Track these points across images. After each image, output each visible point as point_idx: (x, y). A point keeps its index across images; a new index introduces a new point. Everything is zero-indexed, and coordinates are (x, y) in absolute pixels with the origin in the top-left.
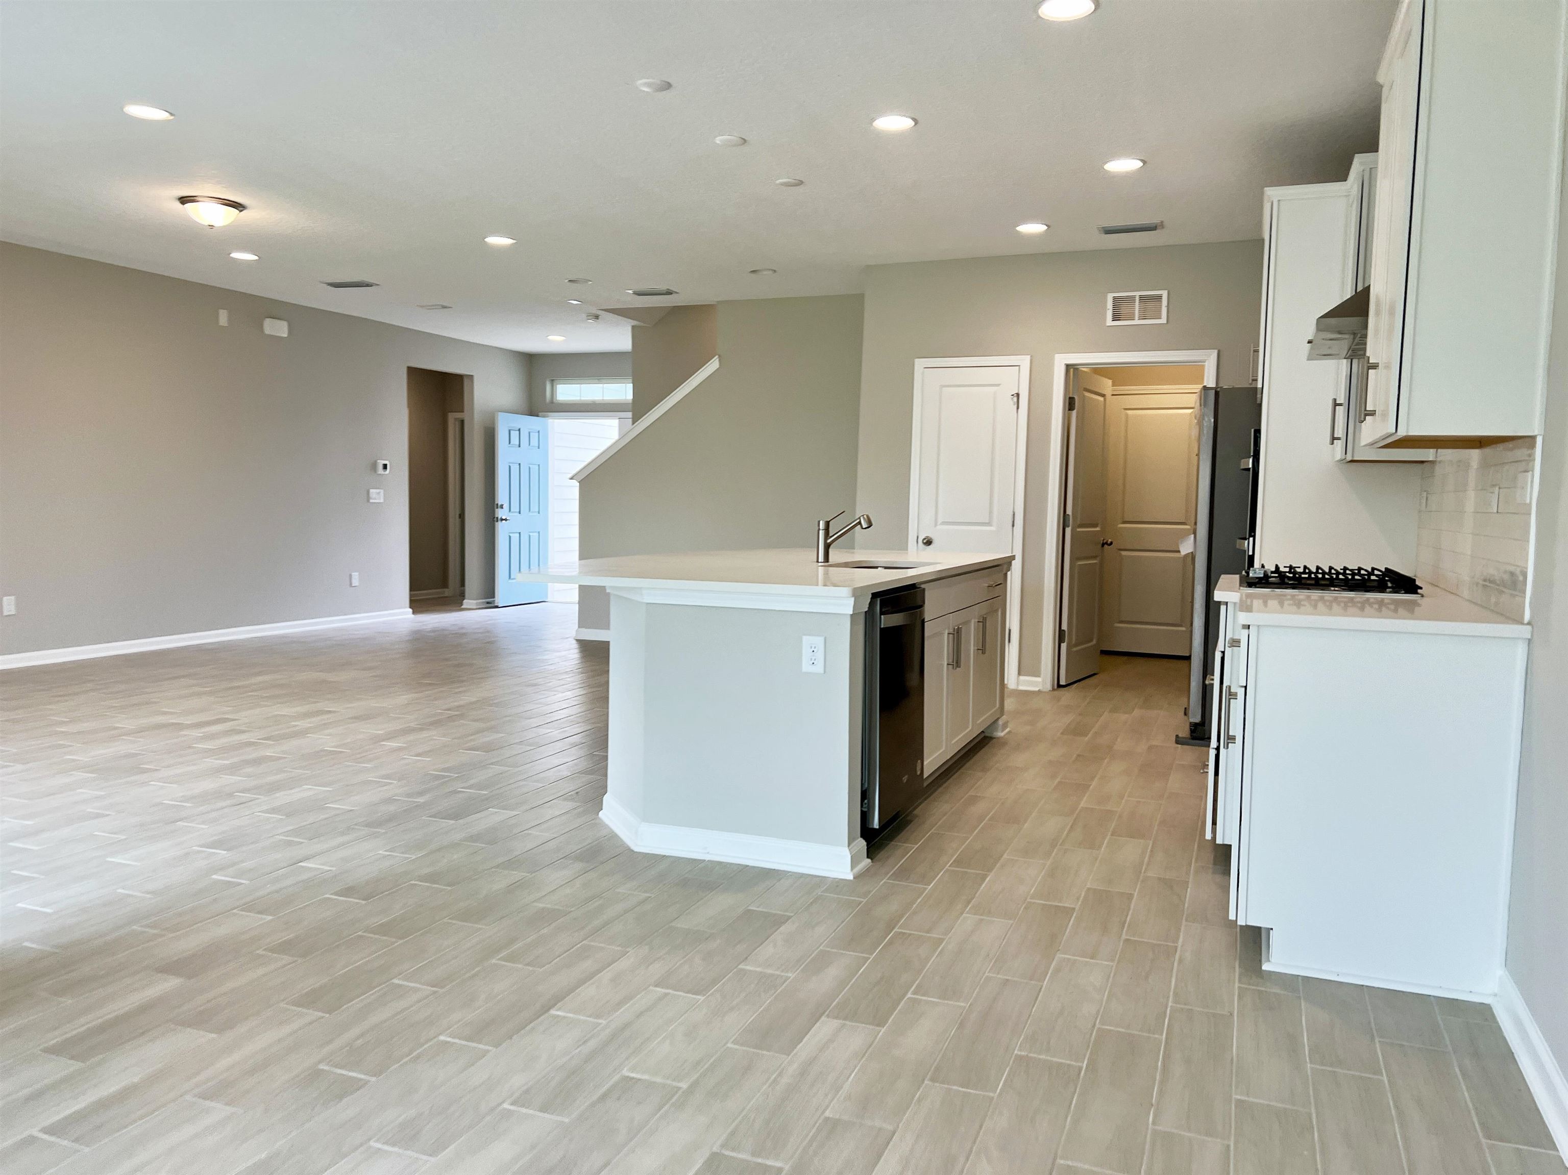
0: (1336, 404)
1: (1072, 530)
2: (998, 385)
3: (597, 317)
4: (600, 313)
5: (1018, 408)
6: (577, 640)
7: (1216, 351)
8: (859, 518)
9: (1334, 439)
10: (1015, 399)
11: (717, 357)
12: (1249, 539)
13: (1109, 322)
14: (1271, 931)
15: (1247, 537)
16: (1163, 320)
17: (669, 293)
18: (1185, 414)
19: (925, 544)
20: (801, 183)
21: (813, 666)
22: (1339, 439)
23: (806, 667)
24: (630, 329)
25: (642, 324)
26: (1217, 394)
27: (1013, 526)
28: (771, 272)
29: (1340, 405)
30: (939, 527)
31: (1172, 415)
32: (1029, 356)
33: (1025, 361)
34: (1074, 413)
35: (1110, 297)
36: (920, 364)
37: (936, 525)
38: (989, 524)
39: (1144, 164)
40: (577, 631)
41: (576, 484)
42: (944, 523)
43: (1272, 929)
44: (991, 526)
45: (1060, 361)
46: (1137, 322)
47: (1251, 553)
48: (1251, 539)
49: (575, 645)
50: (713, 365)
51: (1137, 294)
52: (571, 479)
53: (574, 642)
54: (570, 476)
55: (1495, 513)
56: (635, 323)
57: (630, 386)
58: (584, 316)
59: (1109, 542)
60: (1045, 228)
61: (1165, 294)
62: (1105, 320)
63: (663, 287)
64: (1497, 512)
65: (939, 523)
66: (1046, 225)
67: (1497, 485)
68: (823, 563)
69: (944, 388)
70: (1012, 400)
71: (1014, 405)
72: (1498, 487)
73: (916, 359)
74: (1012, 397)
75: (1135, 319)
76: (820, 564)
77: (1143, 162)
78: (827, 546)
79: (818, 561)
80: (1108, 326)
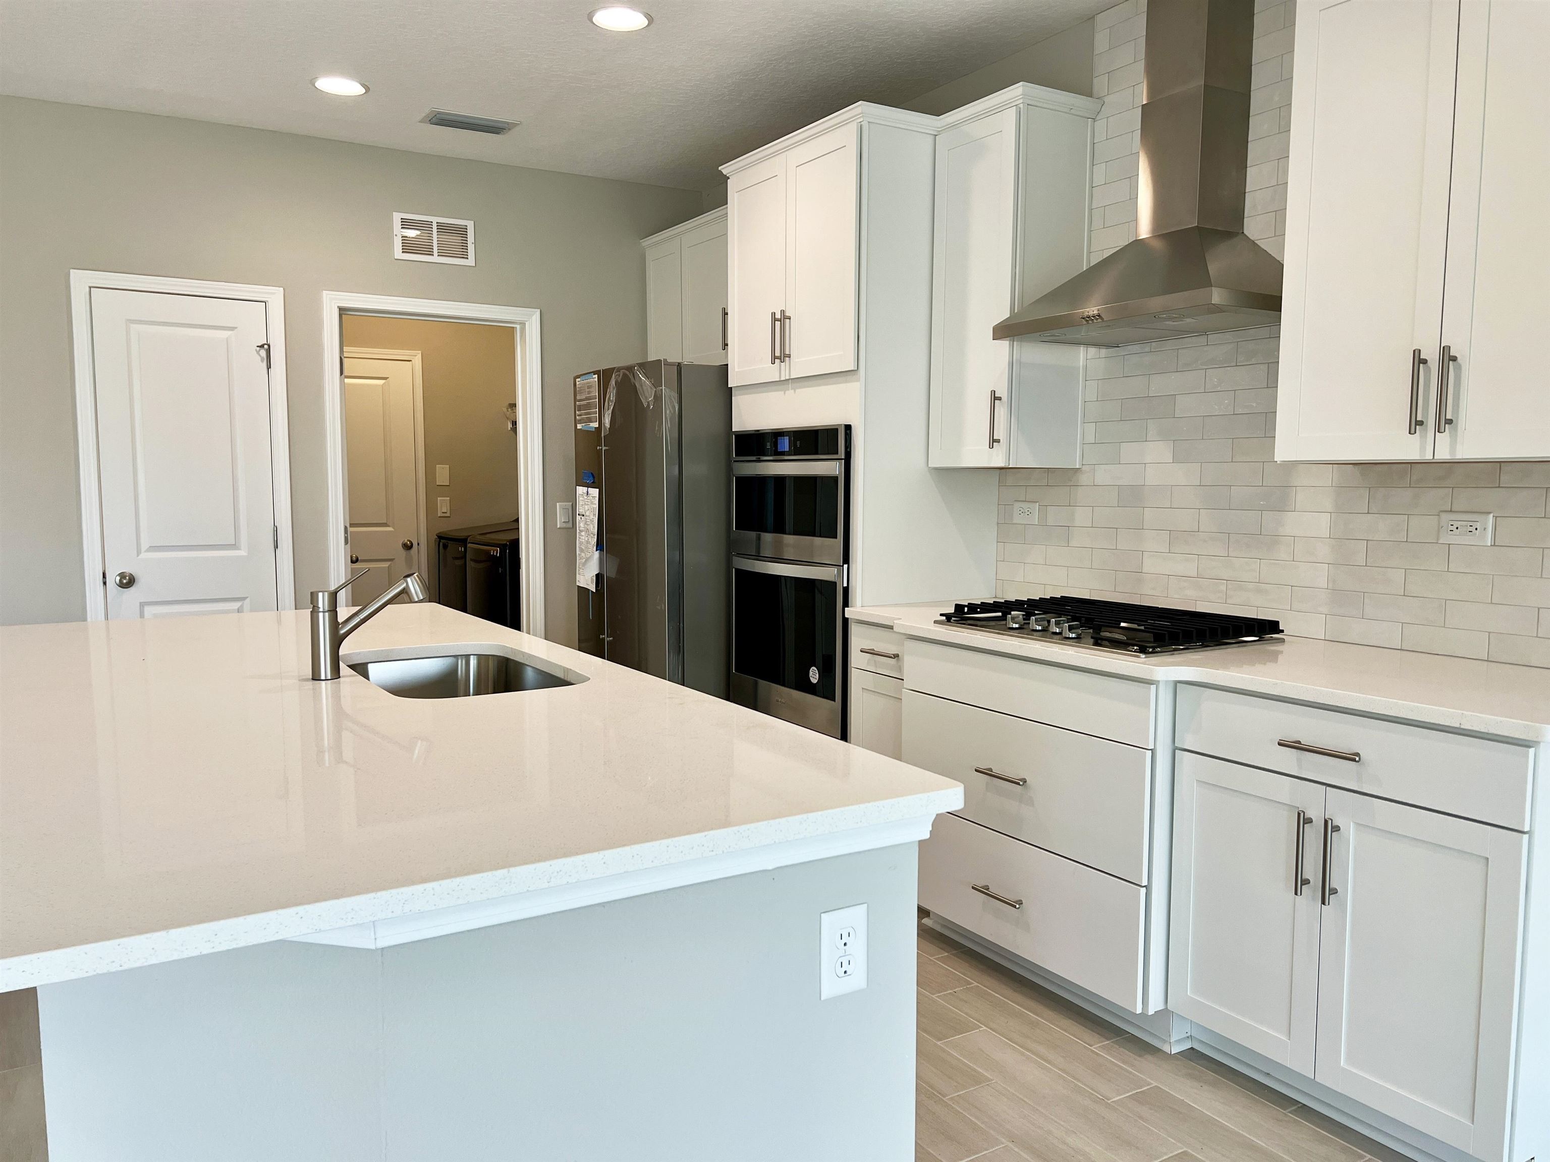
0: (995, 398)
2: (232, 329)
5: (269, 367)
7: (539, 310)
10: (263, 353)
12: (843, 566)
13: (398, 253)
15: (842, 565)
16: (471, 261)
18: (377, 385)
19: (122, 585)
22: (998, 441)
23: (831, 986)
27: (276, 547)
30: (144, 555)
33: (275, 296)
35: (398, 218)
36: (80, 280)
37: (139, 553)
38: (234, 546)
39: (649, 25)
42: (153, 548)
44: (238, 548)
45: (330, 301)
46: (435, 258)
47: (845, 585)
48: (846, 566)
51: (434, 220)
60: (363, 90)
61: (470, 225)
62: (392, 251)
65: (143, 549)
66: (363, 85)
67: (1490, 513)
68: (330, 681)
69: (132, 323)
70: (258, 352)
71: (262, 361)
72: (1492, 515)
73: (72, 271)
74: (258, 348)
75: (433, 255)
76: (323, 683)
77: (651, 20)
78: (337, 641)
79: (316, 677)
80: (396, 259)
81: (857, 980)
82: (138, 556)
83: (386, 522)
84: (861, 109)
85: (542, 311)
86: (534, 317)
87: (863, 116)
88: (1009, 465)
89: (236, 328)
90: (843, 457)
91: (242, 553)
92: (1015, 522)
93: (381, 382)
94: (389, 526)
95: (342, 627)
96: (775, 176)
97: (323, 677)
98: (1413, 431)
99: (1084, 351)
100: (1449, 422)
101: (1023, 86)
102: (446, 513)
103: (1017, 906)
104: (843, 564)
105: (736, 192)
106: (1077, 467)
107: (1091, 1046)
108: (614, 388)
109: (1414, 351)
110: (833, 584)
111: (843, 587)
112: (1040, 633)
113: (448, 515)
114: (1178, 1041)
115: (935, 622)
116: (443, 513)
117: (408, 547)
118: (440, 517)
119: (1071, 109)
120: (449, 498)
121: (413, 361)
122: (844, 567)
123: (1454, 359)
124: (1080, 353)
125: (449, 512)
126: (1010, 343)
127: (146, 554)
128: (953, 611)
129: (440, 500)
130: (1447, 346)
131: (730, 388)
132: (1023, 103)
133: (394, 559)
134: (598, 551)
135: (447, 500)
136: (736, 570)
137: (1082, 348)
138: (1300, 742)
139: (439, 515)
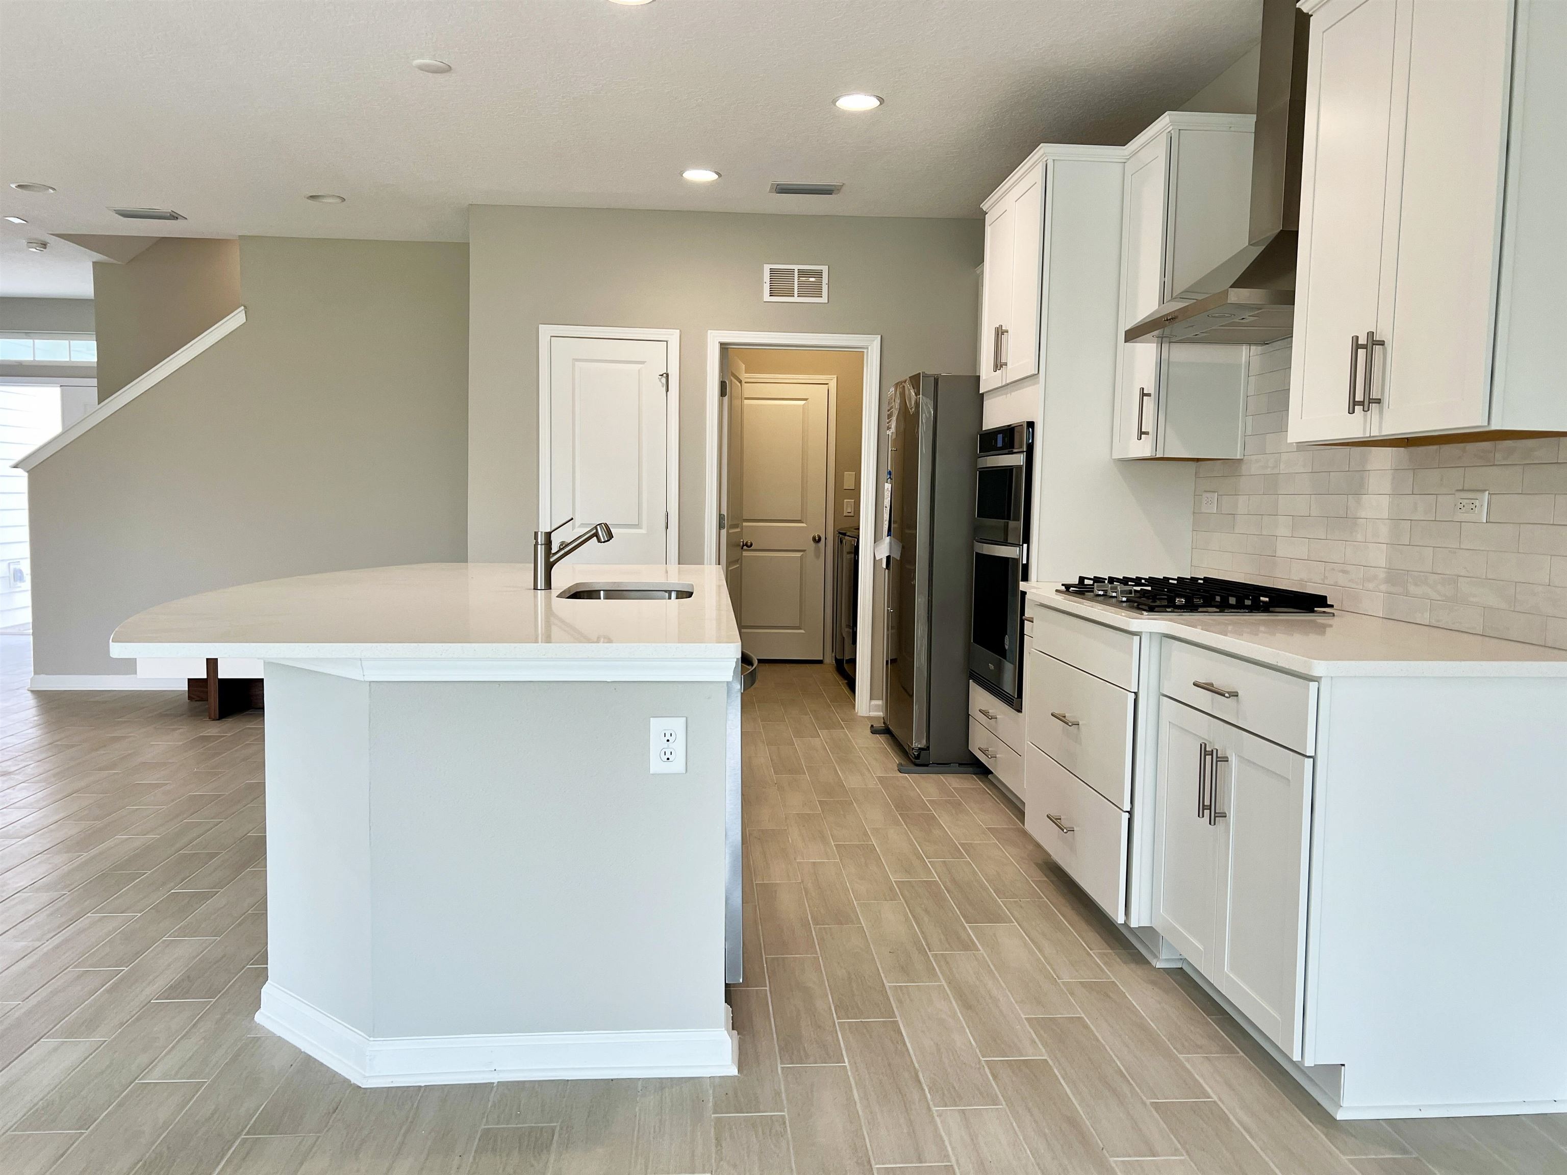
0: (1143, 394)
1: (728, 532)
2: (642, 363)
3: (44, 245)
4: (52, 240)
5: (667, 390)
6: (32, 691)
7: (880, 336)
8: (596, 527)
9: (1141, 433)
10: (664, 380)
11: (243, 307)
12: (1022, 545)
13: (767, 297)
14: (1343, 1067)
15: (1021, 544)
16: (824, 299)
17: (174, 217)
18: (799, 406)
20: (449, 69)
21: (668, 763)
22: (1147, 433)
23: (656, 765)
24: (91, 264)
25: (111, 260)
26: (936, 381)
27: (667, 528)
28: (338, 200)
29: (1149, 395)
31: (787, 406)
32: (678, 331)
33: (673, 336)
34: (726, 399)
35: (767, 268)
36: (545, 331)
38: (637, 526)
39: (881, 104)
40: (31, 679)
41: (22, 477)
43: (1343, 1065)
44: (641, 528)
45: (714, 339)
46: (796, 299)
47: (1025, 562)
48: (1025, 546)
49: (30, 701)
50: (236, 320)
51: (796, 267)
52: (16, 466)
53: (29, 694)
54: (13, 463)
55: (1484, 523)
56: (98, 257)
57: (94, 344)
58: (24, 242)
59: (749, 544)
60: (716, 177)
61: (825, 269)
62: (763, 295)
63: (166, 208)
64: (1487, 522)
65: (577, 526)
66: (717, 173)
67: (1486, 490)
68: (543, 591)
69: (577, 361)
70: (660, 380)
71: (663, 387)
72: (1487, 492)
73: (540, 326)
74: (660, 377)
75: (794, 296)
76: (539, 591)
77: (881, 100)
78: (549, 567)
79: (535, 588)
80: (765, 302)
81: (677, 765)
82: (573, 530)
83: (800, 519)
84: (1046, 151)
85: (883, 337)
86: (875, 342)
87: (1046, 155)
88: (1156, 455)
89: (645, 362)
90: (1025, 450)
91: (643, 531)
92: (1203, 511)
93: (803, 402)
94: (803, 523)
95: (553, 556)
96: (1005, 211)
97: (539, 588)
98: (1351, 411)
99: (1246, 348)
100: (1378, 401)
101: (1168, 115)
102: (850, 513)
103: (1065, 831)
104: (1023, 543)
105: (989, 226)
106: (1238, 458)
107: (1091, 950)
108: (899, 398)
109: (1353, 337)
110: (1016, 561)
111: (1023, 564)
112: (1102, 598)
113: (852, 514)
114: (1167, 960)
115: (1057, 591)
116: (848, 512)
117: (817, 540)
118: (845, 516)
119: (1230, 127)
120: (853, 500)
121: (830, 384)
122: (1024, 546)
123: (1382, 343)
124: (1242, 351)
125: (853, 512)
126: (1157, 345)
127: (579, 529)
128: (1077, 583)
129: (846, 501)
130: (1370, 332)
131: (981, 394)
132: (1173, 129)
133: (805, 550)
134: (889, 537)
135: (851, 502)
136: (976, 552)
137: (1244, 347)
138: (1213, 684)
139: (845, 515)
